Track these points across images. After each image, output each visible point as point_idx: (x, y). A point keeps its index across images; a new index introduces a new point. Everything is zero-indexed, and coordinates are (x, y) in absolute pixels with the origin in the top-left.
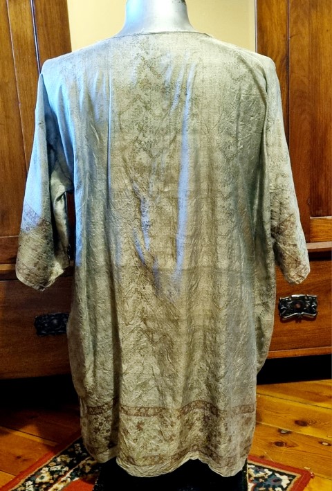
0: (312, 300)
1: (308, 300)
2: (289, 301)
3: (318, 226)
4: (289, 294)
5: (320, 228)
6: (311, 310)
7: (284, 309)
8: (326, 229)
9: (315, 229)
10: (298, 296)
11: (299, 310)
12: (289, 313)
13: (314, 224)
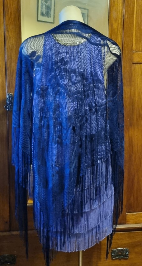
0: (127, 251)
1: (125, 250)
2: (116, 251)
3: (129, 217)
4: (116, 248)
5: (130, 218)
6: (126, 256)
7: (113, 255)
8: (133, 218)
9: (128, 218)
10: (120, 249)
11: (120, 255)
12: (116, 257)
13: (128, 216)
